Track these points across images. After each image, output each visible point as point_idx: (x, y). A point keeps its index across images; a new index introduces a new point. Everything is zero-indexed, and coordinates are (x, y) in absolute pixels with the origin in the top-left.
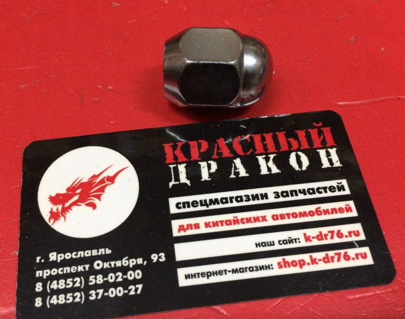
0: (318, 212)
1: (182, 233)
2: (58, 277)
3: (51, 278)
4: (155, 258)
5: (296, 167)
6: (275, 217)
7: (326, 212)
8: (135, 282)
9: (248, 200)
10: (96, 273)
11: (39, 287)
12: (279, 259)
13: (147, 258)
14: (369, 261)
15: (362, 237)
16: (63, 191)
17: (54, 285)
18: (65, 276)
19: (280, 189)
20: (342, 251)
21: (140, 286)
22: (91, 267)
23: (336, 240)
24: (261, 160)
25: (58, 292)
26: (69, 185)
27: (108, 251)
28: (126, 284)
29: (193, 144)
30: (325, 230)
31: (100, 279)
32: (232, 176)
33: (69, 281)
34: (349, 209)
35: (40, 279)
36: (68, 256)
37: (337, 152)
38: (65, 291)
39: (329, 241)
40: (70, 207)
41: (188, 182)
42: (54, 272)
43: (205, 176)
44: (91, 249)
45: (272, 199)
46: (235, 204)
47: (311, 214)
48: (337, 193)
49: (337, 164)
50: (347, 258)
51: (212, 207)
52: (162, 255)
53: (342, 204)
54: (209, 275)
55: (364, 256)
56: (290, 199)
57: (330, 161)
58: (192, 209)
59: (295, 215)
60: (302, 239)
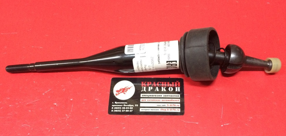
0: (172, 100)
1: (142, 101)
2: (116, 107)
3: (115, 107)
4: (136, 105)
5: (170, 90)
6: (162, 100)
7: (173, 101)
8: (131, 109)
9: (158, 96)
10: (124, 107)
11: (112, 108)
12: (161, 109)
13: (134, 105)
14: (179, 111)
15: (180, 106)
16: (119, 90)
17: (115, 108)
18: (118, 107)
19: (165, 95)
20: (174, 109)
21: (132, 110)
22: (123, 106)
23: (174, 106)
24: (162, 88)
25: (116, 109)
26: (120, 88)
27: (127, 103)
28: (129, 110)
29: (148, 83)
30: (172, 104)
31: (124, 108)
32: (155, 91)
33: (118, 108)
34: (179, 101)
35: (113, 107)
36: (119, 103)
37: (180, 88)
38: (117, 109)
39: (172, 106)
40: (120, 93)
41: (146, 91)
42: (116, 105)
43: (149, 90)
44: (123, 102)
45: (163, 97)
46: (155, 97)
47: (170, 101)
48: (177, 97)
49: (179, 91)
50: (175, 110)
51: (150, 97)
52: (137, 105)
53: (177, 99)
54: (146, 110)
55: (179, 110)
56: (167, 97)
57: (178, 90)
58: (145, 97)
59: (167, 100)
60: (167, 105)
